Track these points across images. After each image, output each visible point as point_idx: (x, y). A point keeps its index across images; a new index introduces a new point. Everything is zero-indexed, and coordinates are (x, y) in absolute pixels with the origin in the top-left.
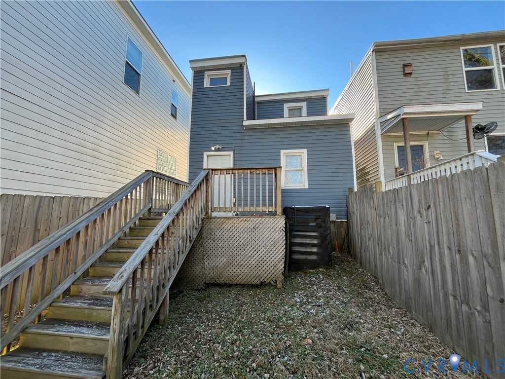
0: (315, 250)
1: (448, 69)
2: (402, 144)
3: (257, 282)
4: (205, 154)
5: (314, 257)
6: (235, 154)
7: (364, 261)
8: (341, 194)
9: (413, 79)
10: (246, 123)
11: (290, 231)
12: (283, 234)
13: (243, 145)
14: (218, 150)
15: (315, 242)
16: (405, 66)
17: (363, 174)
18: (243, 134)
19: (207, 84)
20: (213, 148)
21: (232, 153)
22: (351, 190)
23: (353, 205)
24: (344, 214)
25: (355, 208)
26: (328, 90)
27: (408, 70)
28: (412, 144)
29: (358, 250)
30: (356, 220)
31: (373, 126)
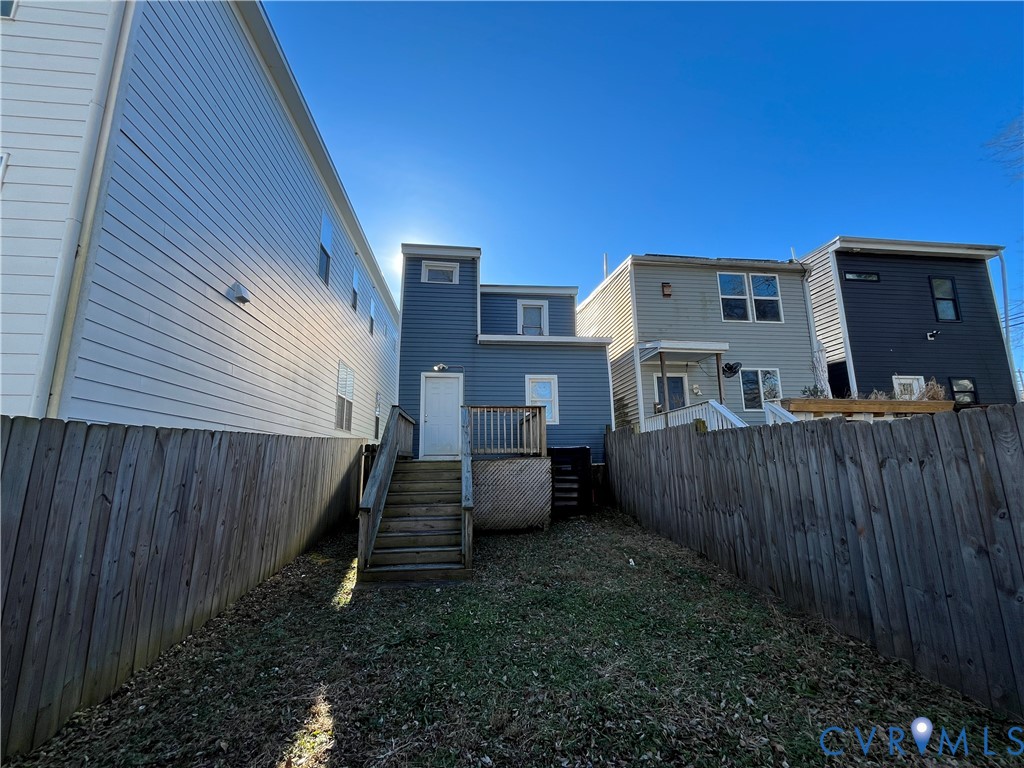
0: (575, 495)
1: (707, 295)
2: (660, 375)
3: (524, 526)
4: (423, 375)
5: (575, 503)
6: (465, 376)
7: (623, 505)
8: (597, 432)
9: (672, 301)
10: (482, 337)
11: (556, 473)
12: (549, 476)
13: (477, 365)
14: (442, 370)
15: (575, 486)
16: (665, 285)
17: (621, 405)
18: (477, 351)
19: (424, 278)
20: (436, 368)
21: (461, 376)
22: (609, 427)
23: (611, 445)
24: (601, 456)
25: (615, 450)
26: (577, 287)
27: (667, 291)
28: (668, 375)
29: (617, 494)
30: (615, 462)
31: (632, 351)
